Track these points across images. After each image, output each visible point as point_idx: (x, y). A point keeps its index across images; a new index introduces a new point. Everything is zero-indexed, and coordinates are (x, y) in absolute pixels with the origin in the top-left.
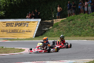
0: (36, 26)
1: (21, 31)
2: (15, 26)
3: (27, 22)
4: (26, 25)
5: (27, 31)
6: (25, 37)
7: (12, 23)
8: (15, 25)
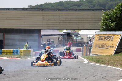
0: (118, 40)
1: (107, 46)
2: (104, 40)
3: (112, 35)
4: (111, 39)
5: (111, 47)
6: (108, 53)
7: (102, 36)
8: (104, 38)
